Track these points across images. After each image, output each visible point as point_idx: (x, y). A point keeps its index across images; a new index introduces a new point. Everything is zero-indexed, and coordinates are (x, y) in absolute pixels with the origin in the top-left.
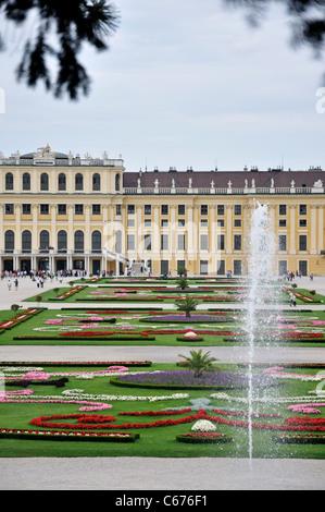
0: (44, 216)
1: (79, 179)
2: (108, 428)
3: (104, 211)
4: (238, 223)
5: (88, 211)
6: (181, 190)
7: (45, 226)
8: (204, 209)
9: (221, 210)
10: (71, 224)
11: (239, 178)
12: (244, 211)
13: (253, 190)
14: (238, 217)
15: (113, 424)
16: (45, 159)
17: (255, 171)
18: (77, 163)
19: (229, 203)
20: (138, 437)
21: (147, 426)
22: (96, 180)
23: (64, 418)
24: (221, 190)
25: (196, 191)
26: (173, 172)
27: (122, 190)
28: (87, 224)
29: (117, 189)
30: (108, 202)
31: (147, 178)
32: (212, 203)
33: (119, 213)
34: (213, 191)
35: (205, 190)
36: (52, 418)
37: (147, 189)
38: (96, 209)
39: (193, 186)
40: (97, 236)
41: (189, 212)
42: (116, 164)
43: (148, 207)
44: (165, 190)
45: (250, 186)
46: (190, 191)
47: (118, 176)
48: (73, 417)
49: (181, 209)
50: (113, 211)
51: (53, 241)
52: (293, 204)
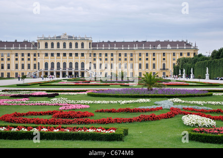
0: (65, 57)
1: (77, 44)
2: (86, 123)
3: (85, 55)
4: (131, 59)
5: (80, 55)
6: (112, 48)
7: (65, 60)
8: (120, 55)
9: (126, 55)
10: (74, 60)
11: (132, 44)
12: (134, 55)
13: (137, 48)
14: (131, 57)
15: (91, 119)
16: (65, 37)
17: (137, 42)
18: (76, 39)
19: (128, 52)
20: (126, 132)
21: (130, 121)
22: (83, 44)
23: (41, 114)
24: (126, 48)
25: (117, 48)
26: (109, 42)
27: (92, 48)
28: (79, 60)
29: (90, 48)
30: (87, 52)
31: (100, 44)
32: (123, 53)
33: (90, 56)
34: (123, 48)
35: (120, 48)
36: (27, 114)
37: (100, 48)
38: (83, 55)
39: (116, 47)
40: (83, 64)
41: (115, 56)
42: (89, 39)
43: (100, 54)
44: (106, 48)
45: (136, 46)
46: (115, 48)
47: (90, 43)
48: (50, 113)
49: (112, 55)
50: (89, 55)
51: (68, 66)
52: (150, 53)
